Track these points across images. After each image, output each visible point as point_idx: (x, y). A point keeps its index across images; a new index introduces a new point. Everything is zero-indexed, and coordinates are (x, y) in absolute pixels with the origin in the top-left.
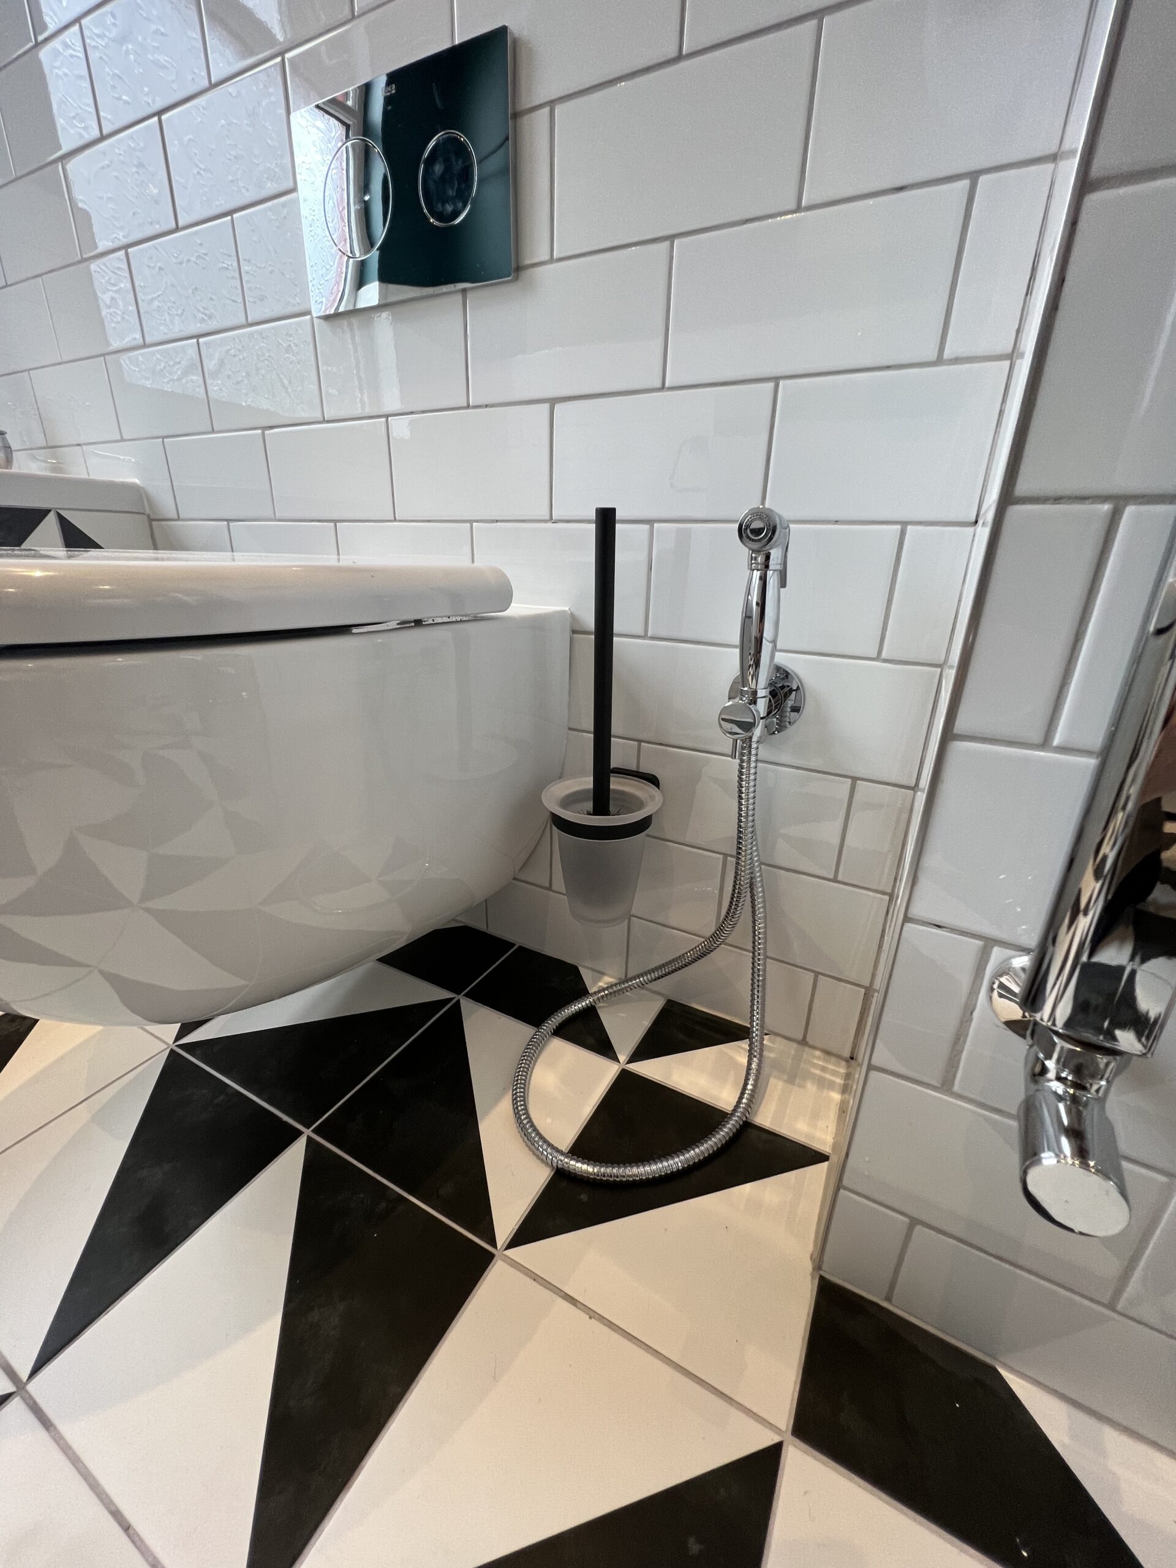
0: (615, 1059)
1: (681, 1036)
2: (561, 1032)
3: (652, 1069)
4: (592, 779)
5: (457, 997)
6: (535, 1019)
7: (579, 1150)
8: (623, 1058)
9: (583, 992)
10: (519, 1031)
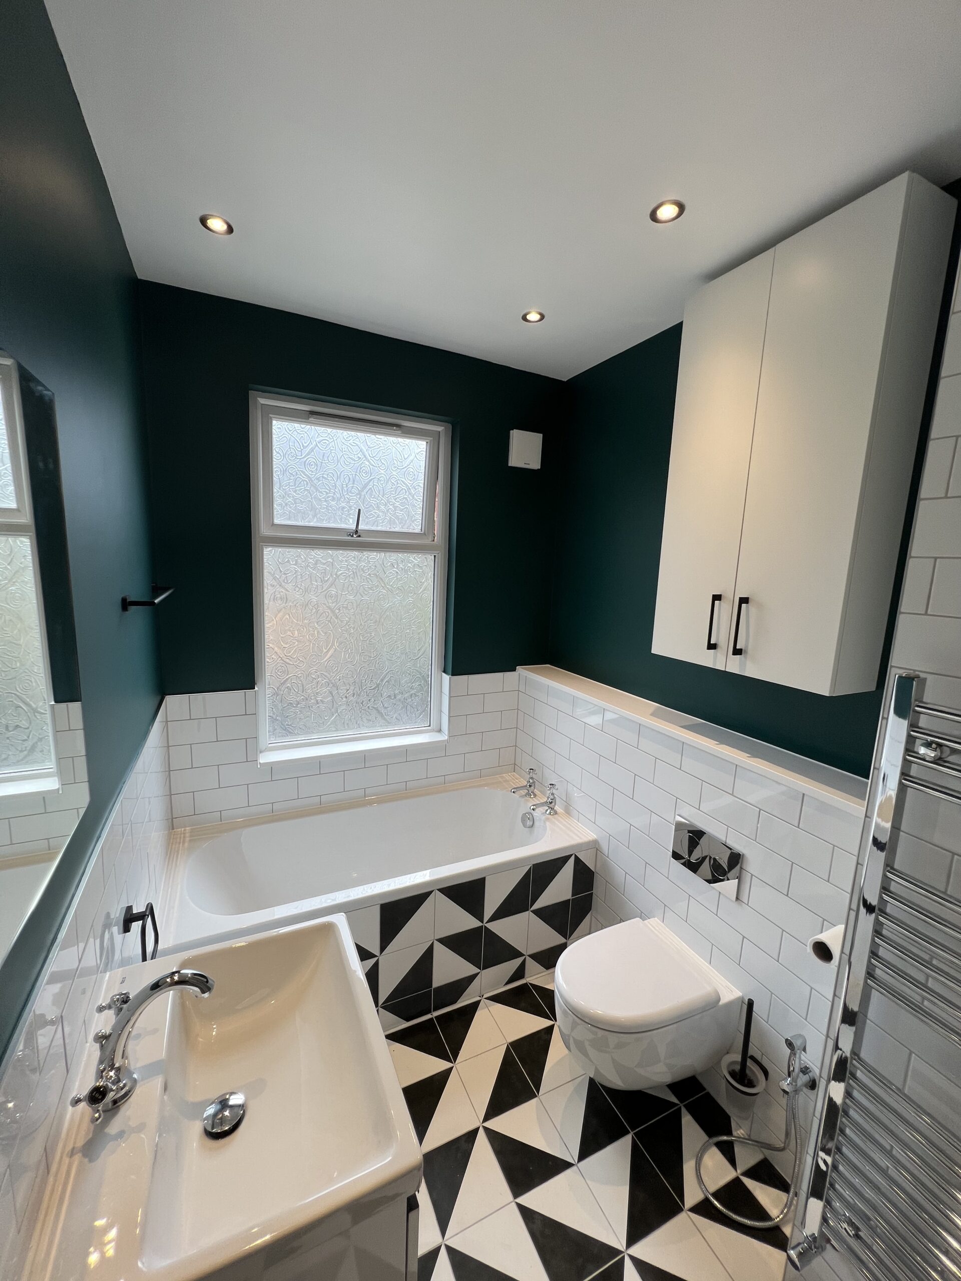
0: (736, 1171)
1: (766, 1178)
2: (717, 1145)
3: (749, 1183)
4: (740, 1056)
5: (681, 1105)
6: (709, 1135)
7: (716, 1195)
8: (739, 1171)
9: (730, 1133)
10: (703, 1135)
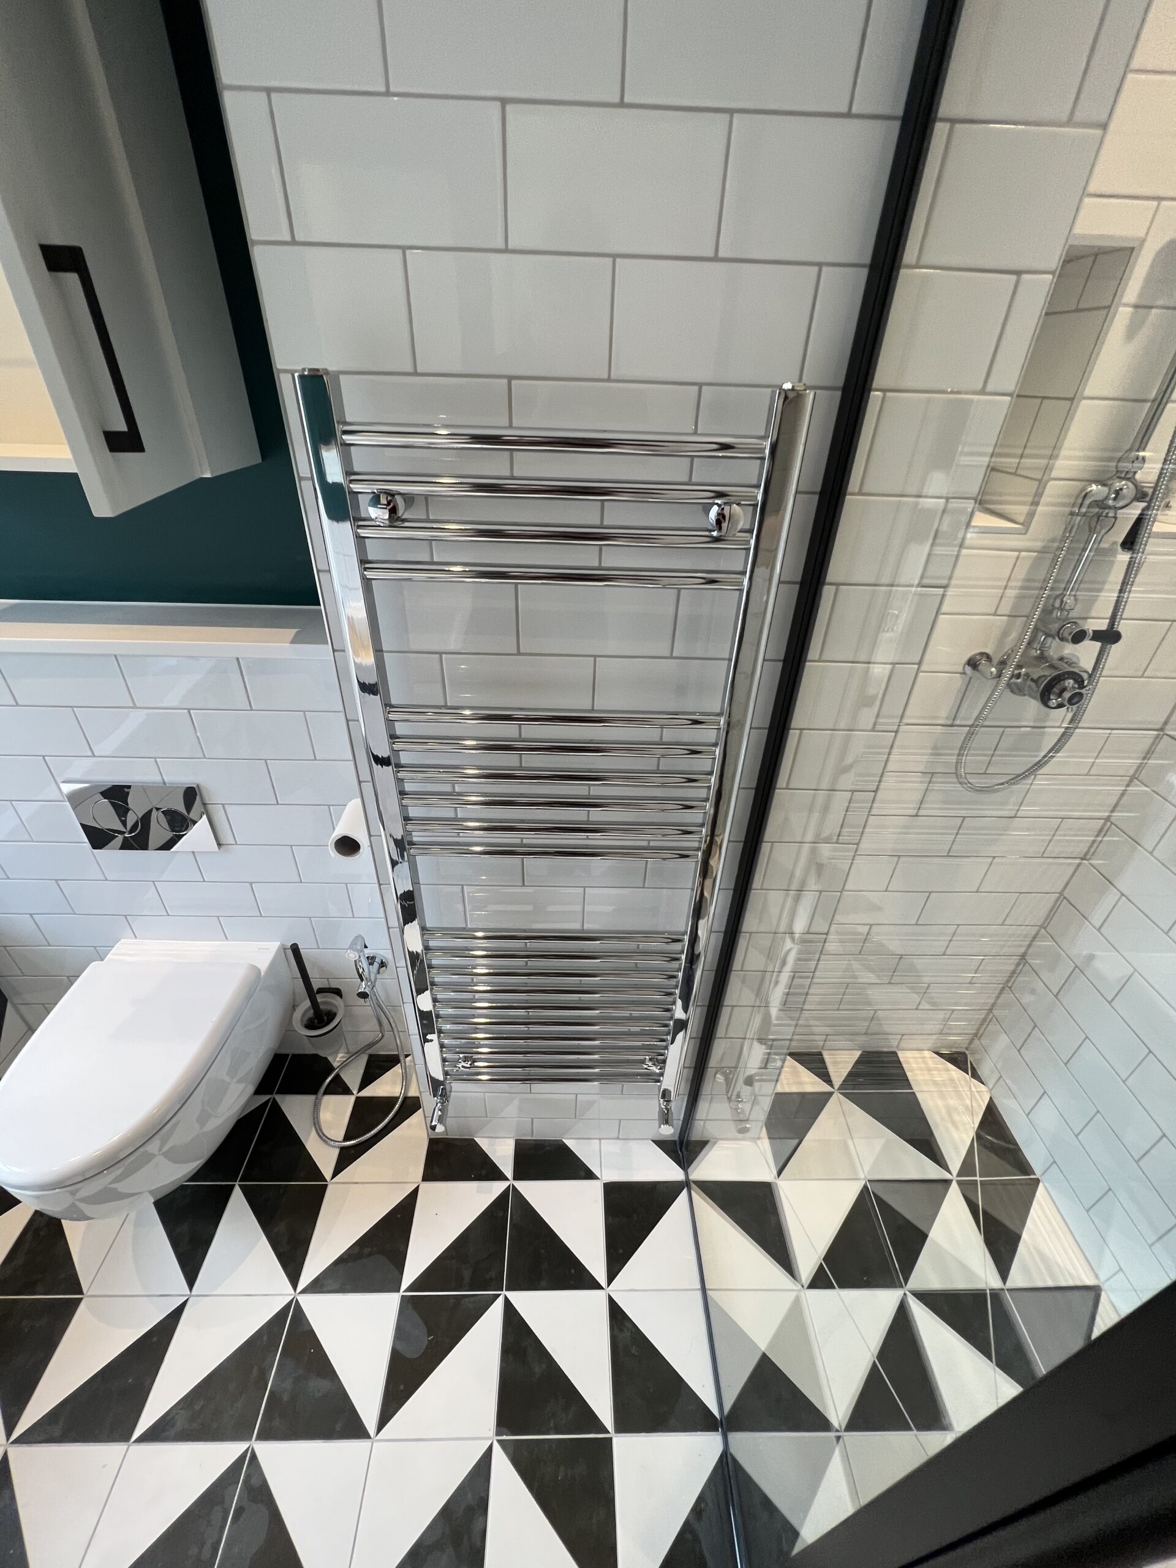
0: (353, 1094)
1: (378, 1071)
2: (326, 1093)
3: (367, 1092)
5: (274, 1095)
6: (314, 1092)
7: (347, 1136)
8: (355, 1092)
9: (331, 1070)
10: (309, 1099)
